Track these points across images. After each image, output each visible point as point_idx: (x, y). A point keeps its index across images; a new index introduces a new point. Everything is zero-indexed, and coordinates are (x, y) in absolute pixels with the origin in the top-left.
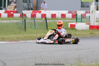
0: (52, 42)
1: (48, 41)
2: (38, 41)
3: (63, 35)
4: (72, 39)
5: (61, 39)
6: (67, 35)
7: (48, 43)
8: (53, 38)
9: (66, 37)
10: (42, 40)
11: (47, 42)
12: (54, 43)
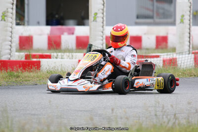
0: (95, 87)
1: (84, 85)
2: (52, 86)
3: (127, 66)
4: (155, 79)
5: (121, 78)
6: (140, 68)
7: (84, 90)
8: (96, 76)
9: (138, 72)
10: (63, 84)
11: (81, 88)
12: (101, 90)
